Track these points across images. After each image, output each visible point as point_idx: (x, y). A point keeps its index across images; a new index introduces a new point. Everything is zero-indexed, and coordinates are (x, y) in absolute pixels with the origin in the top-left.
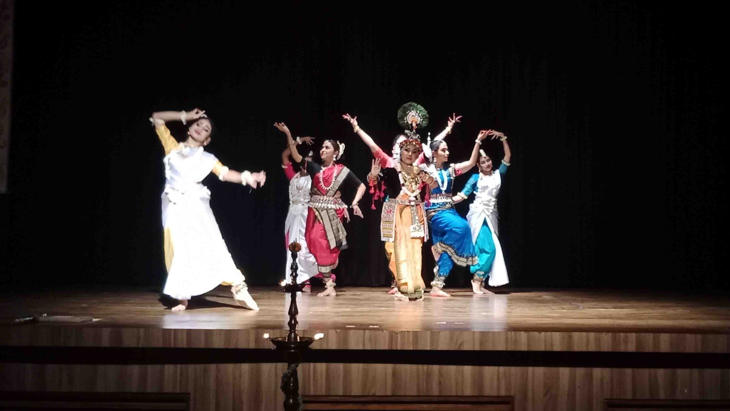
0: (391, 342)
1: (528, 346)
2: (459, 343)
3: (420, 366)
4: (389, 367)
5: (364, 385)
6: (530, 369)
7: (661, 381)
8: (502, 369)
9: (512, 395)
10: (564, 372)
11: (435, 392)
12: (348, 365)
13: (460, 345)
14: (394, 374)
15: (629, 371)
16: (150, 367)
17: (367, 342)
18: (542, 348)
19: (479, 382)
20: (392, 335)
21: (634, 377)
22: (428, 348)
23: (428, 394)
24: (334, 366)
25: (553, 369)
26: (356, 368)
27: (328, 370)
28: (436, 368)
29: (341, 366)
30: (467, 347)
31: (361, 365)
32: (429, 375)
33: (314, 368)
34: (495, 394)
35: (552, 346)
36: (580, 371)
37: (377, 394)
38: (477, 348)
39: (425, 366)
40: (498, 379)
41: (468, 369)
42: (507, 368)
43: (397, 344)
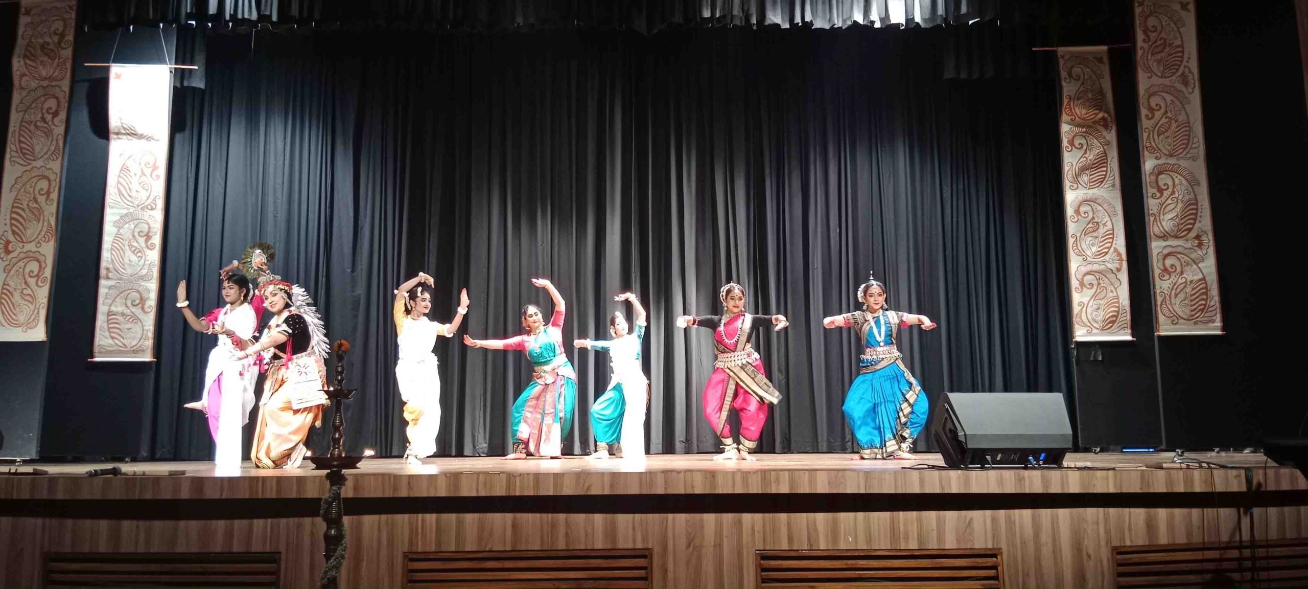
0: (508, 488)
1: (666, 488)
2: (586, 487)
3: (544, 515)
4: (509, 517)
5: (480, 538)
6: (670, 516)
7: (821, 528)
8: (638, 516)
9: (651, 547)
10: (710, 518)
11: (561, 545)
12: (461, 515)
13: (588, 489)
14: (514, 526)
15: (783, 516)
16: (236, 522)
17: (481, 487)
18: (682, 491)
19: (611, 532)
20: (510, 478)
21: (789, 524)
22: (551, 493)
23: (553, 548)
24: (445, 516)
25: (697, 516)
26: (470, 518)
27: (438, 521)
28: (562, 517)
29: (453, 517)
30: (595, 491)
31: (476, 516)
32: (554, 526)
33: (423, 520)
34: (630, 546)
35: (693, 487)
36: (728, 518)
37: (494, 549)
38: (607, 492)
39: (550, 515)
40: (634, 529)
41: (598, 518)
42: (643, 516)
43: (515, 490)
